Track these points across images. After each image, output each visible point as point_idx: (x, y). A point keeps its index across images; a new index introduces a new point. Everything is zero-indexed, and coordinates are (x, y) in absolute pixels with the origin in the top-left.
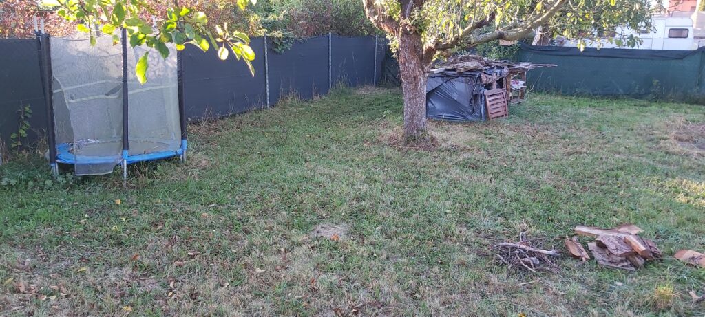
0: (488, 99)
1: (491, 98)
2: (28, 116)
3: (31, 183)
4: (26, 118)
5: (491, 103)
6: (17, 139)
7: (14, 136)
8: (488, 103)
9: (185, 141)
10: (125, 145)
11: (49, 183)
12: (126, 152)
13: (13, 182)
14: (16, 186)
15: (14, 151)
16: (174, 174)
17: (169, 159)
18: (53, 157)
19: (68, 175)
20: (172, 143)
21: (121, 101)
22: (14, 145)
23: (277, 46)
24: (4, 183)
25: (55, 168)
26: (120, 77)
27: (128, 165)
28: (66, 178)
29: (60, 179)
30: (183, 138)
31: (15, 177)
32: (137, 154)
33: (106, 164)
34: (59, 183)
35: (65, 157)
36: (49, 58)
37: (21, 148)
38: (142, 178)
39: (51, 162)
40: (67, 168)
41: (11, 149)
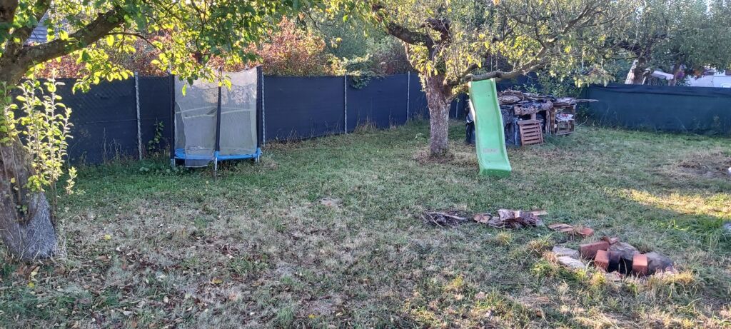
0: (521, 128)
1: (524, 128)
2: (160, 129)
3: (157, 171)
4: (159, 130)
5: (525, 131)
6: (152, 144)
7: (150, 142)
8: (522, 131)
9: (259, 148)
10: (217, 148)
11: (168, 171)
12: (217, 152)
13: (147, 170)
14: (148, 172)
15: (150, 152)
16: (248, 170)
17: (246, 160)
18: (173, 155)
19: (181, 166)
20: (251, 150)
21: (216, 119)
22: (150, 148)
23: (356, 83)
24: (141, 169)
25: (173, 162)
26: (216, 103)
27: (219, 162)
28: (179, 168)
29: (175, 169)
30: (258, 146)
31: (148, 167)
32: (225, 154)
33: (205, 160)
34: (174, 171)
35: (179, 155)
36: (174, 90)
37: (155, 151)
38: (226, 171)
39: (171, 158)
40: (180, 162)
41: (148, 151)
